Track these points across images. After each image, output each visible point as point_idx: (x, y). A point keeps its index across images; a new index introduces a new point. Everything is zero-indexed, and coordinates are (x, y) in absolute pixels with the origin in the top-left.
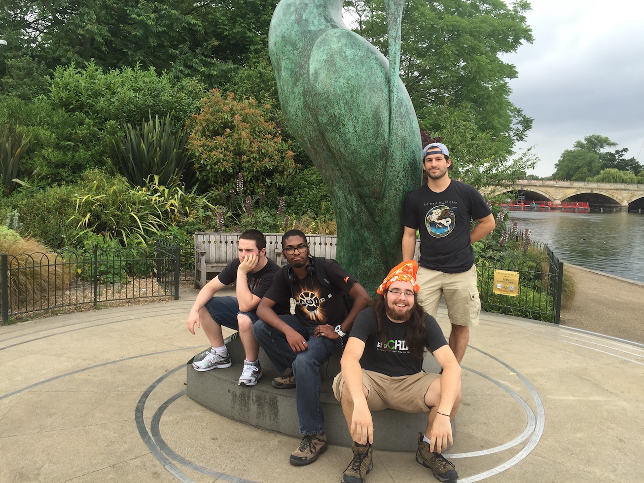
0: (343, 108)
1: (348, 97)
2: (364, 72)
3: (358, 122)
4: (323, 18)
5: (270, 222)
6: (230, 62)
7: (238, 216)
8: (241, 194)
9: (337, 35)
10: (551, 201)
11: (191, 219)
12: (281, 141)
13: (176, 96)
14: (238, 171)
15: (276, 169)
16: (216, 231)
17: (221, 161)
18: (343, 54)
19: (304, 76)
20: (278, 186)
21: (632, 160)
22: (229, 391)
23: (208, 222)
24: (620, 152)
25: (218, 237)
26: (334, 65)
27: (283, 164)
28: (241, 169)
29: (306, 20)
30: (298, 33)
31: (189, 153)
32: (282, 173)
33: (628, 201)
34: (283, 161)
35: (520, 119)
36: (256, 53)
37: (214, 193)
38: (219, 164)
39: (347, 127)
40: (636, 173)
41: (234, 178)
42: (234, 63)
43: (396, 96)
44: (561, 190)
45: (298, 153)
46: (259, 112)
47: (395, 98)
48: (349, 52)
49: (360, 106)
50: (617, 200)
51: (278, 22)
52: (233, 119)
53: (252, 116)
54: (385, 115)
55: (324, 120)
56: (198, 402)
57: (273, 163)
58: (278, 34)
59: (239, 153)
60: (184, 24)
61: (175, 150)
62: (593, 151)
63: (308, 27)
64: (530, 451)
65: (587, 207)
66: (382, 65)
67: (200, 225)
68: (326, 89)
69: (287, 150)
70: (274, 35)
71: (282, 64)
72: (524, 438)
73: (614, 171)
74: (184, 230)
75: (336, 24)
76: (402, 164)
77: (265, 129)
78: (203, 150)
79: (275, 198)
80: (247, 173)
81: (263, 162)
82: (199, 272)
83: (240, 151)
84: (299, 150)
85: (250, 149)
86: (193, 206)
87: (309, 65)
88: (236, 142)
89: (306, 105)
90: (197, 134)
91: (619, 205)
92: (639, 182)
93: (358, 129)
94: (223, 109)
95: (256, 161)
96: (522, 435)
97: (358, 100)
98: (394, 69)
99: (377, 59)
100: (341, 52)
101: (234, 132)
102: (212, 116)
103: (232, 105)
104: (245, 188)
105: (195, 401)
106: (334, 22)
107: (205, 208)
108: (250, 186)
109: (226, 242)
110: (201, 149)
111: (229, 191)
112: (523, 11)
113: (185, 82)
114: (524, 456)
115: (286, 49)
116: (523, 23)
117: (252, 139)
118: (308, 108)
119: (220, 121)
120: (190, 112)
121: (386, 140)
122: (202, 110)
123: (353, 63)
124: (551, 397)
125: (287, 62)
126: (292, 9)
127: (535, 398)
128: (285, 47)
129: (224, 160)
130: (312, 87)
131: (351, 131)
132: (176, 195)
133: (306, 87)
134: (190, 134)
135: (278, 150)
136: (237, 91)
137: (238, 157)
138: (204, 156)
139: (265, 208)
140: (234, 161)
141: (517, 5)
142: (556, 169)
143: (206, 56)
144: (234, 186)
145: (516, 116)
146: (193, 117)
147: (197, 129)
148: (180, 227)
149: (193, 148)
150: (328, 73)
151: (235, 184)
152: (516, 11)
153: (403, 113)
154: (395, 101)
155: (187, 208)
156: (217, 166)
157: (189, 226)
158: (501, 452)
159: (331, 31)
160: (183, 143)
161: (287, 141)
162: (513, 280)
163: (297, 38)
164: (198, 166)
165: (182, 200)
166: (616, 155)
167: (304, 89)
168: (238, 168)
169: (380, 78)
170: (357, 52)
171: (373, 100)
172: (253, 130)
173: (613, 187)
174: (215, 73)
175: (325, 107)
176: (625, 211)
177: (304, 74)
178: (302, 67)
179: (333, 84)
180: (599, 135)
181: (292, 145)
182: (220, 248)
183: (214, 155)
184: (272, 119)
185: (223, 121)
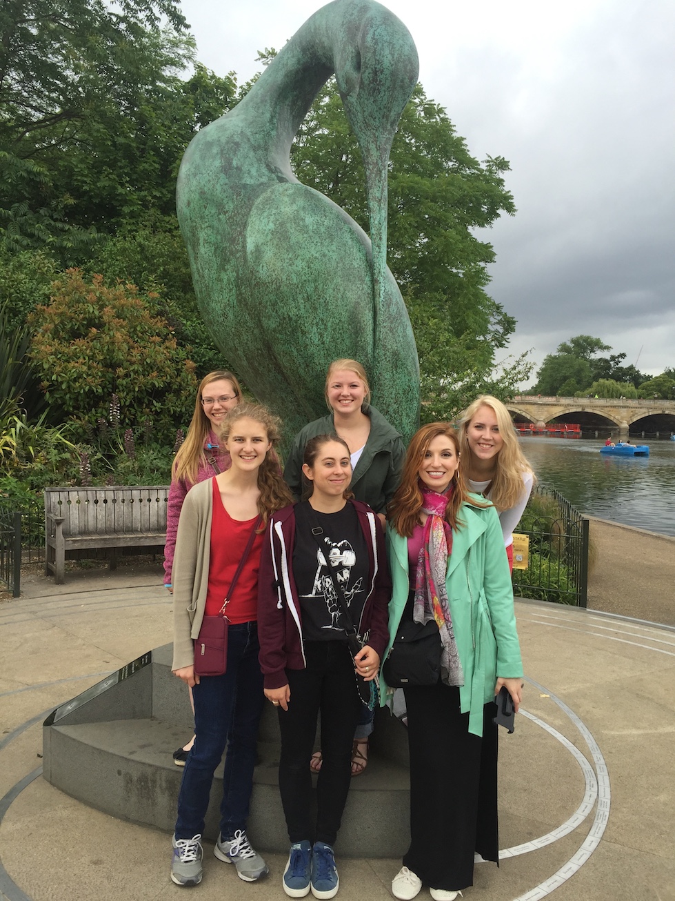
0: (302, 306)
1: (310, 288)
2: (333, 251)
3: (326, 329)
4: (265, 166)
5: (163, 466)
6: (93, 229)
7: (111, 457)
8: (117, 425)
9: (290, 192)
10: (532, 422)
11: (37, 466)
12: (175, 346)
13: (10, 278)
14: (110, 390)
15: (168, 388)
16: (79, 483)
17: (85, 376)
18: (301, 223)
19: (238, 255)
20: (172, 412)
21: (631, 368)
22: (119, 773)
23: (65, 469)
24: (616, 358)
25: (82, 494)
26: (287, 238)
27: (179, 379)
28: (115, 388)
29: (239, 169)
30: (225, 187)
31: (33, 364)
32: (177, 392)
33: (628, 422)
34: (179, 375)
35: (499, 318)
36: (132, 217)
37: (73, 424)
38: (80, 380)
39: (309, 336)
40: (637, 385)
41: (105, 402)
42: (99, 231)
43: (383, 289)
44: (546, 408)
45: (202, 364)
46: (141, 303)
47: (382, 292)
48: (310, 220)
49: (330, 304)
50: (615, 421)
51: (193, 170)
52: (102, 313)
53: (132, 309)
54: (367, 317)
55: (272, 324)
56: (63, 791)
57: (164, 378)
58: (193, 189)
59: (111, 365)
60: (21, 172)
61: (10, 360)
62: (582, 357)
63: (241, 179)
64: (600, 835)
65: (578, 430)
66: (360, 241)
67: (52, 474)
68: (274, 276)
69: (185, 359)
70: (187, 190)
71: (201, 235)
72: (587, 812)
73: (610, 382)
74: (26, 483)
75: (284, 177)
76: (394, 392)
77: (151, 328)
78: (55, 360)
79: (168, 430)
80: (125, 393)
81: (149, 378)
82: (52, 551)
83: (113, 361)
84: (203, 359)
85: (129, 358)
86: (40, 444)
87: (245, 237)
88: (106, 348)
89: (241, 300)
90: (46, 336)
91: (617, 427)
92: (639, 397)
93: (327, 339)
94: (87, 298)
95: (138, 375)
96: (583, 806)
97: (326, 294)
98: (379, 247)
99: (352, 232)
100: (296, 219)
101: (103, 332)
102: (69, 308)
103: (101, 293)
104: (123, 416)
105: (59, 788)
106: (281, 172)
107: (60, 448)
108: (130, 413)
109: (96, 502)
110: (51, 358)
111: (96, 421)
112: (500, 171)
113: (24, 256)
114: (594, 845)
115: (207, 212)
116: (501, 188)
117: (131, 343)
118: (245, 305)
119: (81, 316)
120: (34, 302)
121: (369, 356)
122: (52, 299)
123: (317, 237)
124: (606, 732)
125: (209, 232)
126: (215, 150)
127: (586, 737)
128: (205, 208)
129: (88, 375)
130: (251, 272)
131: (316, 342)
132: (13, 430)
133: (241, 272)
134: (33, 336)
135: (171, 360)
136: (106, 272)
137: (110, 369)
138: (57, 369)
139: (154, 445)
140: (104, 376)
141: (491, 163)
142: (538, 380)
143: (55, 220)
144: (105, 413)
145: (494, 313)
146: (38, 309)
147: (45, 328)
148: (20, 478)
149: (39, 356)
150: (277, 251)
151: (107, 410)
152: (490, 171)
153: (394, 314)
154: (382, 297)
155: (31, 448)
156: (77, 384)
157: (35, 476)
158: (559, 841)
159: (280, 187)
160: (22, 349)
161: (184, 346)
162: (521, 546)
163: (225, 195)
164: (48, 383)
165: (22, 435)
166: (611, 362)
167: (238, 274)
168: (110, 386)
169: (358, 262)
170: (323, 220)
171: (349, 294)
172: (132, 330)
173: (608, 404)
174: (70, 245)
175: (274, 304)
176: (626, 435)
177: (237, 251)
178: (233, 241)
179: (286, 268)
180: (589, 335)
181: (191, 352)
182: (86, 511)
183: (73, 367)
184: (161, 313)
185: (87, 316)
